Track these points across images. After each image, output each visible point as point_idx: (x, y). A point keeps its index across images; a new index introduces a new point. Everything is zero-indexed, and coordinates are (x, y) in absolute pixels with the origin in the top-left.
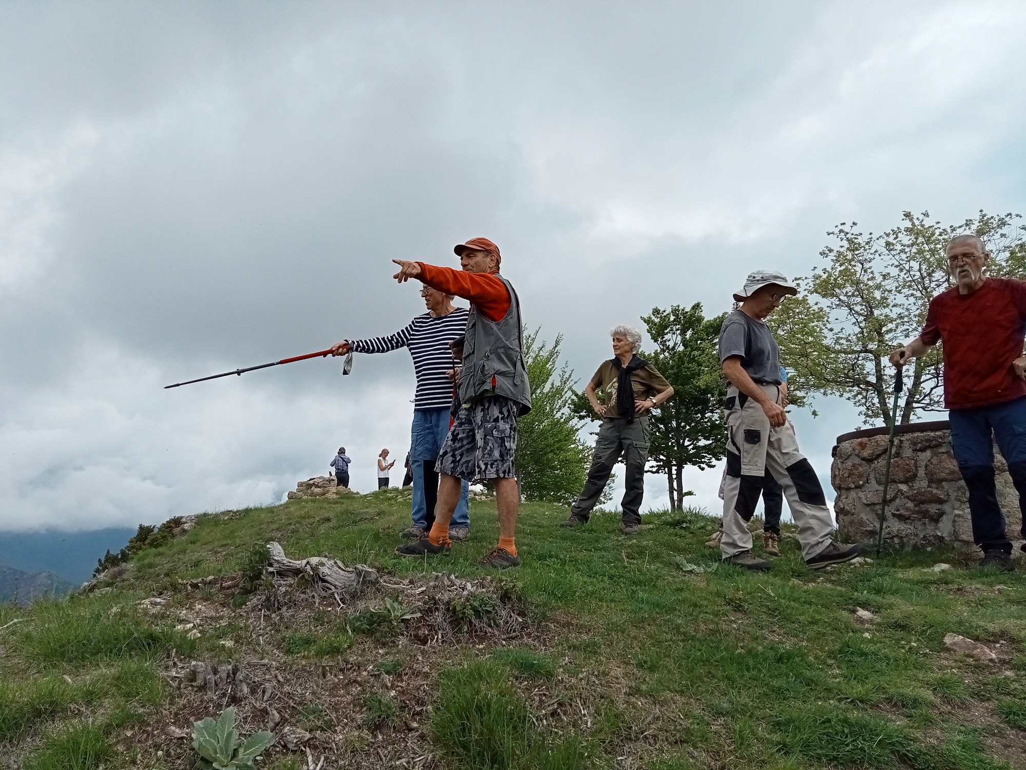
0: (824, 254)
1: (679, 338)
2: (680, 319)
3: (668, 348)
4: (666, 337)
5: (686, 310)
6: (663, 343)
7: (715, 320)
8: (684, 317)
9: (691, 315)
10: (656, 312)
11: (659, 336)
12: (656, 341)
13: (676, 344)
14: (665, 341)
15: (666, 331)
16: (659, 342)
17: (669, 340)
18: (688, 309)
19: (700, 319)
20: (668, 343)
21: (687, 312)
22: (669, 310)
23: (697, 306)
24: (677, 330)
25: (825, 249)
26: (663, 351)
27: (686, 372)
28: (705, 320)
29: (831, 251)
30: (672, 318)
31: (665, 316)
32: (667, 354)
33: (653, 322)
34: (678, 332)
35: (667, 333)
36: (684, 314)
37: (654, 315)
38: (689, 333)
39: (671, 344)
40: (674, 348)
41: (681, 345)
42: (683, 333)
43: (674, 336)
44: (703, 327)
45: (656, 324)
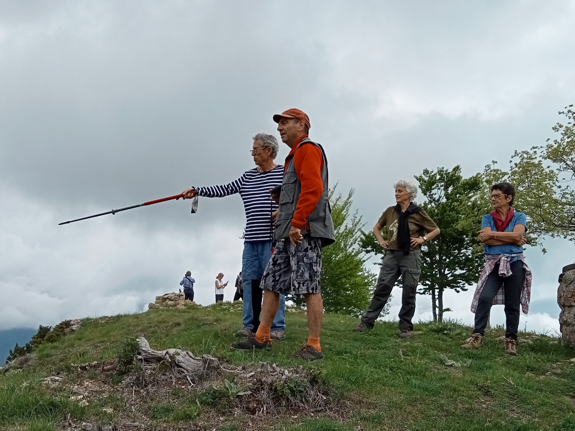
0: (556, 128)
1: (443, 192)
2: (444, 178)
3: (434, 200)
4: (433, 192)
5: (449, 171)
6: (431, 196)
7: (471, 179)
8: (447, 176)
9: (452, 175)
10: (426, 172)
11: (427, 190)
12: (425, 194)
13: (440, 197)
14: (432, 195)
15: (433, 187)
16: (427, 195)
17: (435, 194)
18: (450, 171)
19: (459, 178)
20: (434, 196)
21: (449, 173)
22: (436, 171)
23: (457, 168)
24: (442, 186)
25: (557, 125)
26: (430, 202)
27: (447, 218)
28: (463, 179)
29: (561, 126)
30: (438, 177)
31: (433, 176)
32: (433, 204)
33: (423, 180)
34: (443, 188)
35: (434, 189)
36: (447, 174)
37: (424, 175)
38: (450, 189)
39: (436, 197)
40: (438, 200)
41: (444, 197)
42: (446, 188)
43: (439, 191)
44: (461, 184)
45: (425, 182)
